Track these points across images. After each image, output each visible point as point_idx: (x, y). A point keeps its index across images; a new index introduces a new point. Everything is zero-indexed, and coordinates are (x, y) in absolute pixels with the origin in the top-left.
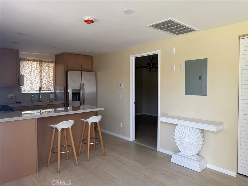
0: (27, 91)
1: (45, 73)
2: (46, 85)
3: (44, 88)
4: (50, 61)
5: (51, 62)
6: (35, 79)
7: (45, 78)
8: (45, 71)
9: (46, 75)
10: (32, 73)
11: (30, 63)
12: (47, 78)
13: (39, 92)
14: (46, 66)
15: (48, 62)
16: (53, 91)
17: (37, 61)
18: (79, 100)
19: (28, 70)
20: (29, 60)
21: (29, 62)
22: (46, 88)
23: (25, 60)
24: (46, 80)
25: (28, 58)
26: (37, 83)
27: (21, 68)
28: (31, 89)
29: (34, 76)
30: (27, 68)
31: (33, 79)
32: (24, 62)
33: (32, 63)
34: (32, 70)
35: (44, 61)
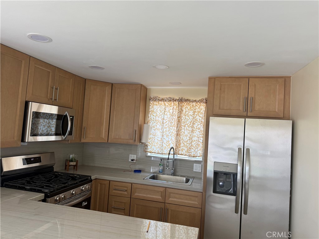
1: (187, 122)
2: (188, 145)
3: (184, 151)
4: (198, 99)
5: (201, 101)
6: (167, 133)
7: (185, 132)
8: (188, 118)
9: (188, 126)
10: (165, 122)
11: (163, 104)
12: (190, 132)
14: (191, 108)
15: (195, 101)
17: (175, 101)
18: (234, 194)
19: (160, 117)
20: (162, 100)
21: (162, 102)
22: (187, 150)
23: (155, 99)
24: (189, 135)
25: (162, 97)
26: (170, 140)
27: (150, 113)
28: (160, 150)
29: (166, 126)
30: (158, 114)
31: (165, 133)
32: (155, 103)
33: (167, 104)
34: (166, 116)
35: (187, 100)
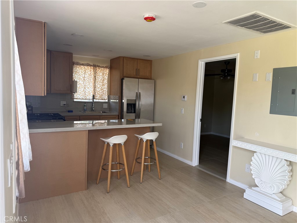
0: (80, 99)
1: (99, 80)
2: (100, 93)
3: (98, 97)
4: (104, 66)
5: (106, 67)
6: (88, 86)
7: (98, 85)
8: (99, 77)
9: (100, 82)
10: (86, 79)
11: (83, 68)
12: (101, 85)
13: (92, 100)
14: (100, 71)
15: (103, 67)
16: (107, 101)
17: (91, 66)
18: (135, 112)
19: (82, 76)
20: (83, 65)
21: (83, 66)
22: (100, 96)
23: (78, 64)
24: (100, 88)
25: (82, 62)
26: (90, 90)
27: (74, 73)
28: (83, 97)
29: (87, 82)
30: (80, 74)
31: (86, 86)
32: (78, 66)
33: (86, 68)
34: (86, 76)
35: (99, 66)
